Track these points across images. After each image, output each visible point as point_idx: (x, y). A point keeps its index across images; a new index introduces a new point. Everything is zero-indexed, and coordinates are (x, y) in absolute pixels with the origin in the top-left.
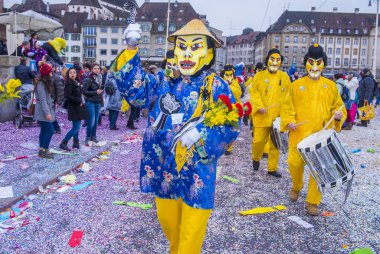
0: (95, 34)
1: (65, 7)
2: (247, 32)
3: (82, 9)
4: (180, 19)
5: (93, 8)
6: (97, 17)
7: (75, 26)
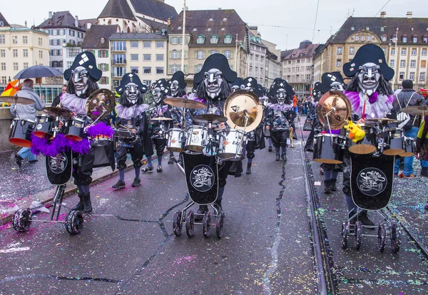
0: (125, 49)
2: (305, 45)
3: (114, 22)
4: (223, 29)
5: (127, 21)
6: (131, 31)
7: (103, 40)
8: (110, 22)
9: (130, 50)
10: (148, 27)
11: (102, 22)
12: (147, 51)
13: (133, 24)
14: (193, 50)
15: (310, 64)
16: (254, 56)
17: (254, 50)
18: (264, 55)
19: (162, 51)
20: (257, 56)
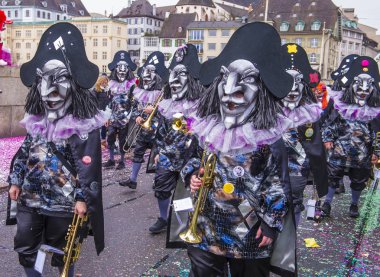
0: (202, 38)
4: (311, 15)
5: (205, 8)
6: (209, 18)
7: (180, 29)
8: (188, 10)
9: (208, 39)
10: (227, 14)
11: (180, 10)
12: (225, 40)
13: (212, 12)
16: (347, 44)
17: (347, 37)
18: (360, 42)
20: (351, 43)
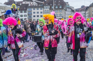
0: (31, 10)
1: (21, 2)
2: (83, 7)
3: (27, 3)
4: (59, 4)
5: (31, 2)
6: (32, 5)
7: (25, 8)
8: (26, 3)
9: (33, 11)
10: (37, 4)
11: (23, 3)
12: (38, 11)
13: (32, 3)
14: (51, 10)
15: (85, 12)
17: (68, 9)
18: (71, 11)
19: (42, 11)
20: (69, 11)
